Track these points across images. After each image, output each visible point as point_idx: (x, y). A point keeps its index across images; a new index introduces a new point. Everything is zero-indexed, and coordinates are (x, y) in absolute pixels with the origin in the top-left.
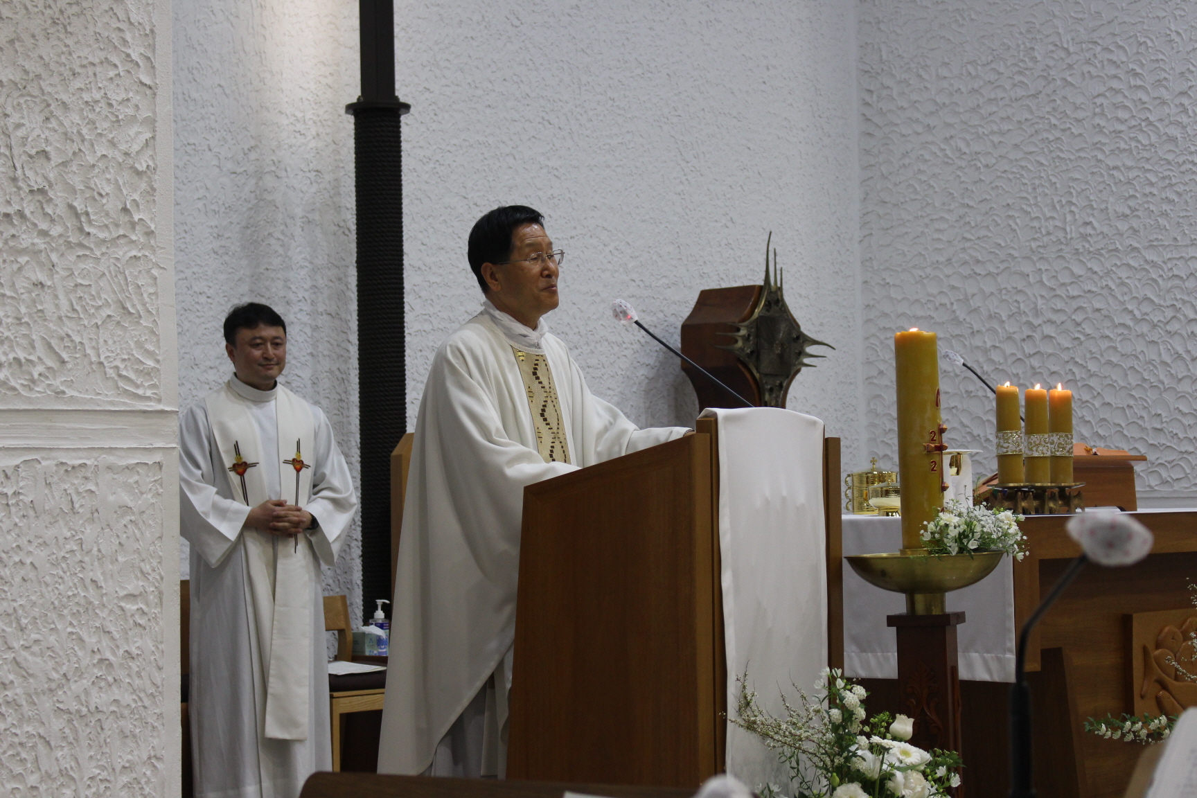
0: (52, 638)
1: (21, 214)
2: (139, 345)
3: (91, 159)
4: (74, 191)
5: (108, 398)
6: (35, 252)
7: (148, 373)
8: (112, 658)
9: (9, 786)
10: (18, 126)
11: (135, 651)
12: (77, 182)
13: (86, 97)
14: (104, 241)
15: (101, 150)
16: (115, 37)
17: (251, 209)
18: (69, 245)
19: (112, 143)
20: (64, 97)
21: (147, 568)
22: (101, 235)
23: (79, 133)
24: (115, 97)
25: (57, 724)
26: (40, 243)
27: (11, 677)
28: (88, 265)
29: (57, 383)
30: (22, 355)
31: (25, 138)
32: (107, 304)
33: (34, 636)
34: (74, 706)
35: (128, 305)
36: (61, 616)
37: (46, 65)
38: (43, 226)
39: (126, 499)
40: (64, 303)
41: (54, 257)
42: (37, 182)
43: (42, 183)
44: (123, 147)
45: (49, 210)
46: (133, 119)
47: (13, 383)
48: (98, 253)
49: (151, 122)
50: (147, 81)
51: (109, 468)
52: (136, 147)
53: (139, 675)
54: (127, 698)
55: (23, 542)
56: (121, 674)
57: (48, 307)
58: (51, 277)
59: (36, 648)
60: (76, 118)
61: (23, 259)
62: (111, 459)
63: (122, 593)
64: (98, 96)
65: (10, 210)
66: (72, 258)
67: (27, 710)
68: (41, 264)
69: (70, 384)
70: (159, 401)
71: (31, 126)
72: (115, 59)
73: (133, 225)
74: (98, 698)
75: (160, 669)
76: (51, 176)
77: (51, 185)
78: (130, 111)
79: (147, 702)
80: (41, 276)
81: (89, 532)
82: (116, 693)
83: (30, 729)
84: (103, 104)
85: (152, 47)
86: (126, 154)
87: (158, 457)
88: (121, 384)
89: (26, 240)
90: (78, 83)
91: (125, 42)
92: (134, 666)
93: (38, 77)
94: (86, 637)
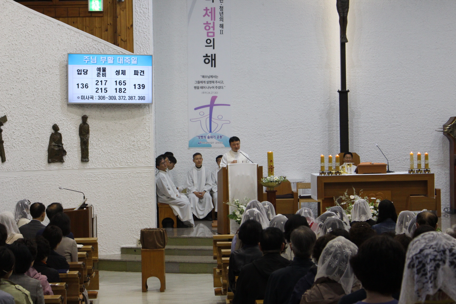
0: (136, 190)
1: (131, 148)
2: (148, 159)
3: (141, 141)
4: (138, 144)
5: (143, 165)
6: (133, 151)
7: (149, 162)
8: (144, 192)
9: (130, 204)
10: (130, 139)
11: (147, 191)
12: (139, 143)
13: (140, 134)
14: (143, 149)
15: (142, 140)
16: (144, 128)
17: (328, 110)
18: (138, 150)
19: (144, 139)
20: (137, 135)
21: (149, 182)
22: (142, 148)
23: (139, 138)
24: (144, 134)
25: (137, 198)
26: (134, 150)
27: (130, 193)
28: (141, 152)
29: (136, 164)
30: (131, 162)
31: (131, 140)
32: (143, 155)
33: (133, 189)
34: (139, 196)
35: (146, 155)
36: (137, 187)
37: (134, 132)
38: (134, 148)
39: (146, 175)
40: (137, 155)
41: (136, 151)
42: (133, 144)
43: (134, 144)
44: (146, 139)
45: (135, 147)
46: (147, 136)
47: (130, 164)
48: (142, 150)
49: (149, 136)
50: (149, 131)
51: (144, 172)
52: (147, 139)
53: (148, 194)
54: (147, 196)
55: (132, 180)
56: (146, 194)
57: (135, 156)
58: (135, 153)
59: (134, 191)
60: (139, 137)
61: (131, 152)
62: (144, 171)
63: (146, 185)
64: (142, 134)
65: (129, 147)
66: (138, 151)
67: (132, 196)
68: (134, 152)
69: (138, 164)
70: (151, 165)
71: (132, 138)
72: (144, 130)
73: (147, 147)
74: (142, 196)
75: (151, 193)
76: (135, 143)
77: (135, 144)
78: (147, 135)
79: (150, 197)
80: (134, 153)
81: (141, 179)
82: (145, 195)
83: (133, 198)
84: (143, 135)
85: (150, 128)
86: (146, 140)
87: (151, 171)
88: (145, 164)
89: (131, 150)
90: (139, 133)
91: (146, 128)
92: (148, 193)
93: (133, 133)
94: (140, 189)
